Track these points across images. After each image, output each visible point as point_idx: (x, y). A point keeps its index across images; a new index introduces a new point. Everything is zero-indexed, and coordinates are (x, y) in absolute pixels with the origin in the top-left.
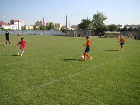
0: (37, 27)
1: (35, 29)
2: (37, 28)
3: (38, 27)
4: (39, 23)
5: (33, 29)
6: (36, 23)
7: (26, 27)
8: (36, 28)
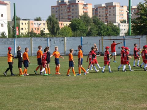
0: (60, 23)
1: (54, 30)
2: (60, 26)
3: (64, 24)
4: (65, 10)
5: (47, 31)
6: (53, 8)
7: (21, 26)
8: (58, 29)
